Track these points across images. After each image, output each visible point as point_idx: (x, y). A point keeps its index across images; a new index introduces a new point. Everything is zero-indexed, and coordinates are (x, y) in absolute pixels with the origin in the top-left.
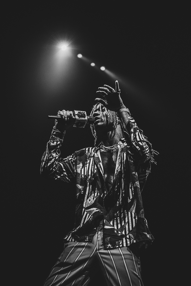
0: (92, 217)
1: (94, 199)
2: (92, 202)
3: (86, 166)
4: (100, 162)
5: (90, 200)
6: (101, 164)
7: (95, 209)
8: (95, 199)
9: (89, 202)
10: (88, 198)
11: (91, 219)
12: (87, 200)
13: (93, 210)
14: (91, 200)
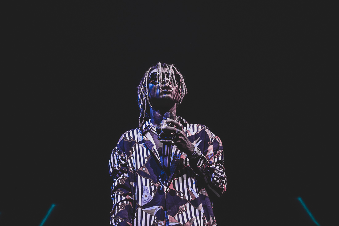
0: (156, 219)
1: (151, 194)
2: (150, 199)
3: (133, 156)
4: (153, 145)
5: (146, 196)
6: (155, 148)
7: (156, 207)
8: (153, 194)
9: (146, 199)
10: (142, 193)
11: (156, 221)
12: (142, 196)
13: (155, 209)
14: (148, 196)
